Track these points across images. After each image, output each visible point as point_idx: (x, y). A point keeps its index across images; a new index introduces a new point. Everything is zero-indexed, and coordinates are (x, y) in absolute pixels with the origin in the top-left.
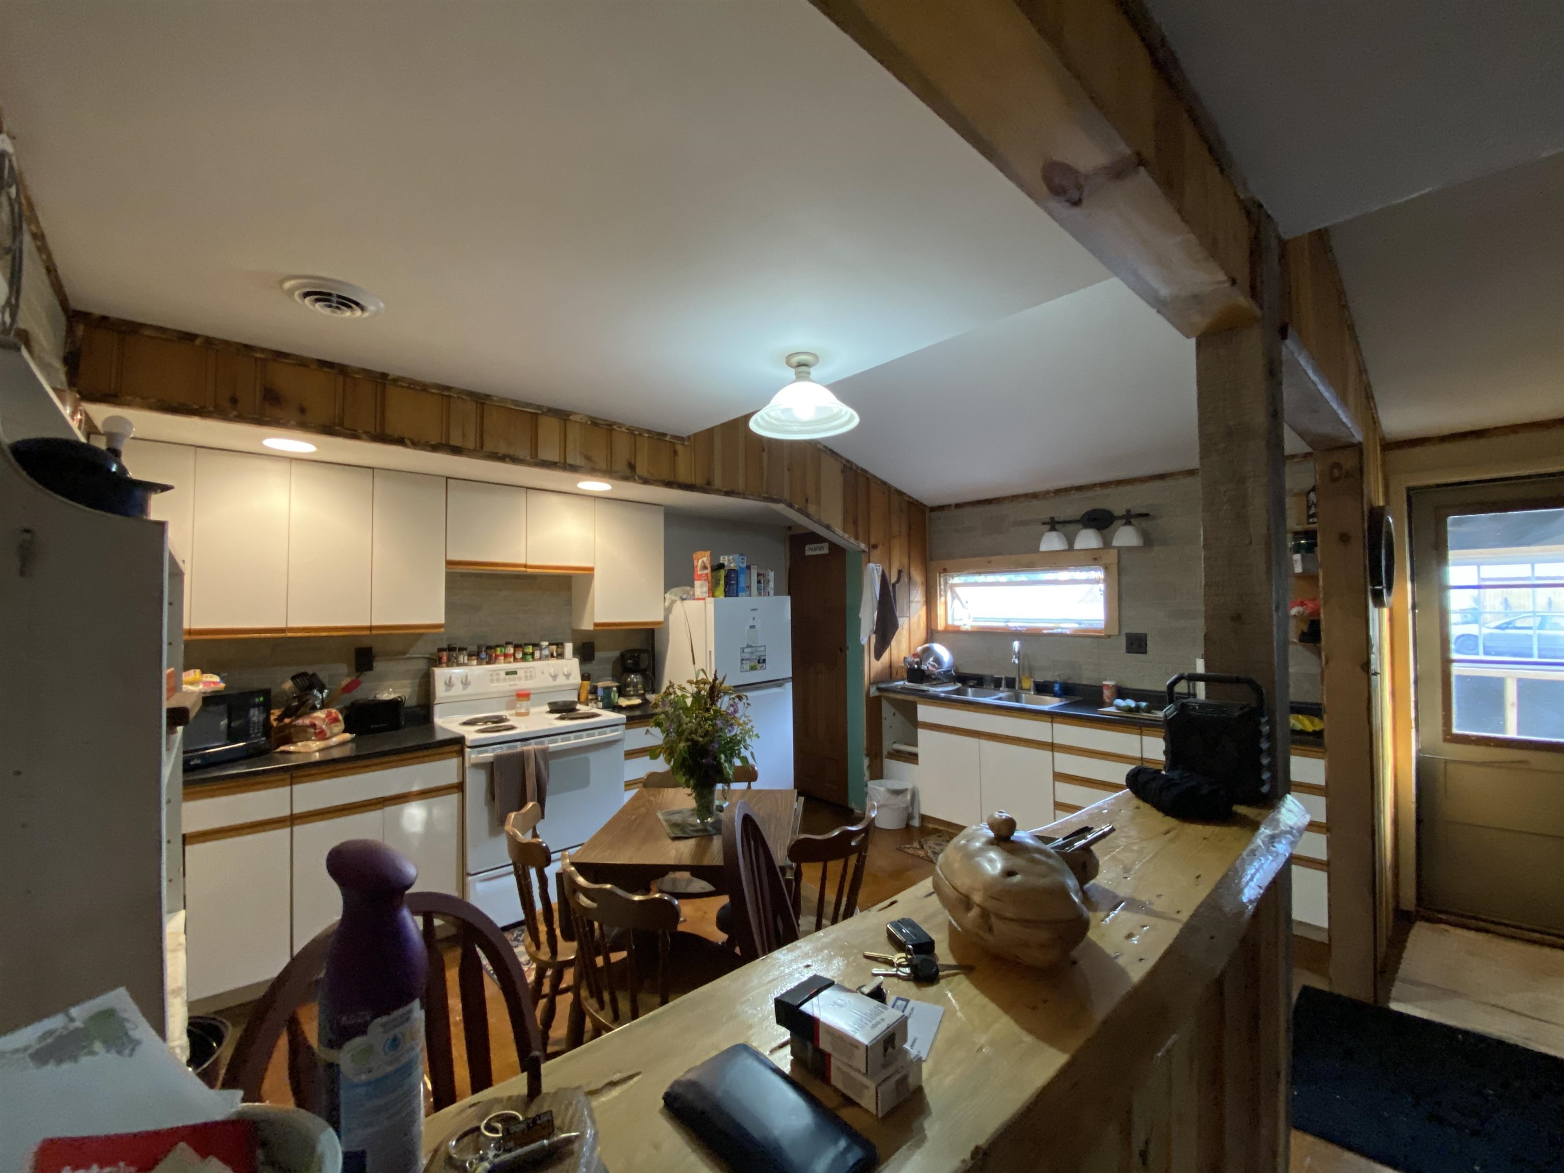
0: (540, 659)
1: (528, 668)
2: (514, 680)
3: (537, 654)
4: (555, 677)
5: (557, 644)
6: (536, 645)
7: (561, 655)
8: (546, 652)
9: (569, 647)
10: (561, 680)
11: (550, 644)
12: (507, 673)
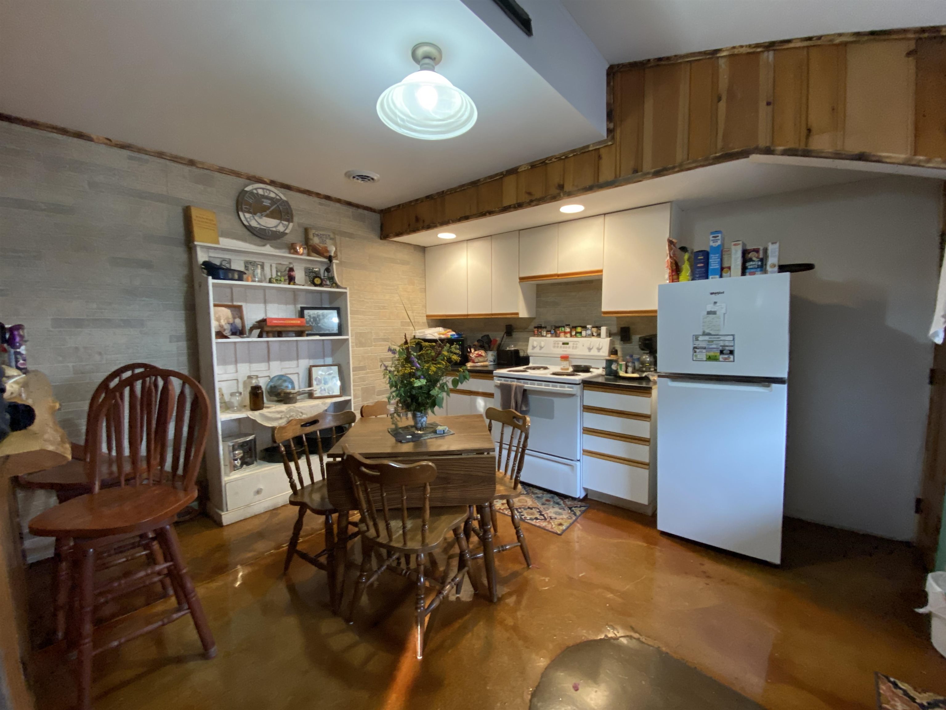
0: (586, 337)
1: (575, 341)
2: (566, 348)
3: (584, 333)
4: (590, 349)
5: (597, 327)
6: (584, 327)
7: (599, 335)
8: (589, 332)
9: (603, 330)
10: (594, 352)
11: (593, 327)
12: (564, 344)
